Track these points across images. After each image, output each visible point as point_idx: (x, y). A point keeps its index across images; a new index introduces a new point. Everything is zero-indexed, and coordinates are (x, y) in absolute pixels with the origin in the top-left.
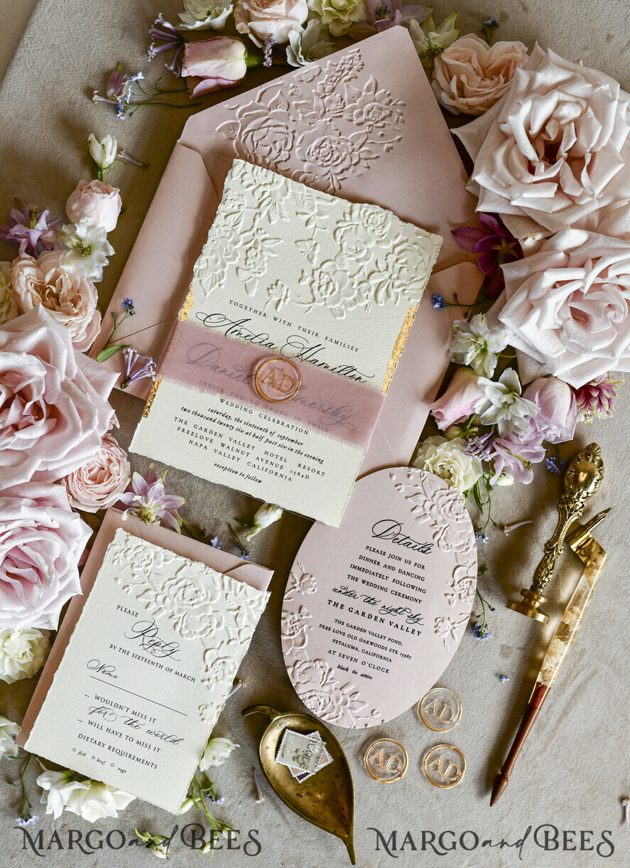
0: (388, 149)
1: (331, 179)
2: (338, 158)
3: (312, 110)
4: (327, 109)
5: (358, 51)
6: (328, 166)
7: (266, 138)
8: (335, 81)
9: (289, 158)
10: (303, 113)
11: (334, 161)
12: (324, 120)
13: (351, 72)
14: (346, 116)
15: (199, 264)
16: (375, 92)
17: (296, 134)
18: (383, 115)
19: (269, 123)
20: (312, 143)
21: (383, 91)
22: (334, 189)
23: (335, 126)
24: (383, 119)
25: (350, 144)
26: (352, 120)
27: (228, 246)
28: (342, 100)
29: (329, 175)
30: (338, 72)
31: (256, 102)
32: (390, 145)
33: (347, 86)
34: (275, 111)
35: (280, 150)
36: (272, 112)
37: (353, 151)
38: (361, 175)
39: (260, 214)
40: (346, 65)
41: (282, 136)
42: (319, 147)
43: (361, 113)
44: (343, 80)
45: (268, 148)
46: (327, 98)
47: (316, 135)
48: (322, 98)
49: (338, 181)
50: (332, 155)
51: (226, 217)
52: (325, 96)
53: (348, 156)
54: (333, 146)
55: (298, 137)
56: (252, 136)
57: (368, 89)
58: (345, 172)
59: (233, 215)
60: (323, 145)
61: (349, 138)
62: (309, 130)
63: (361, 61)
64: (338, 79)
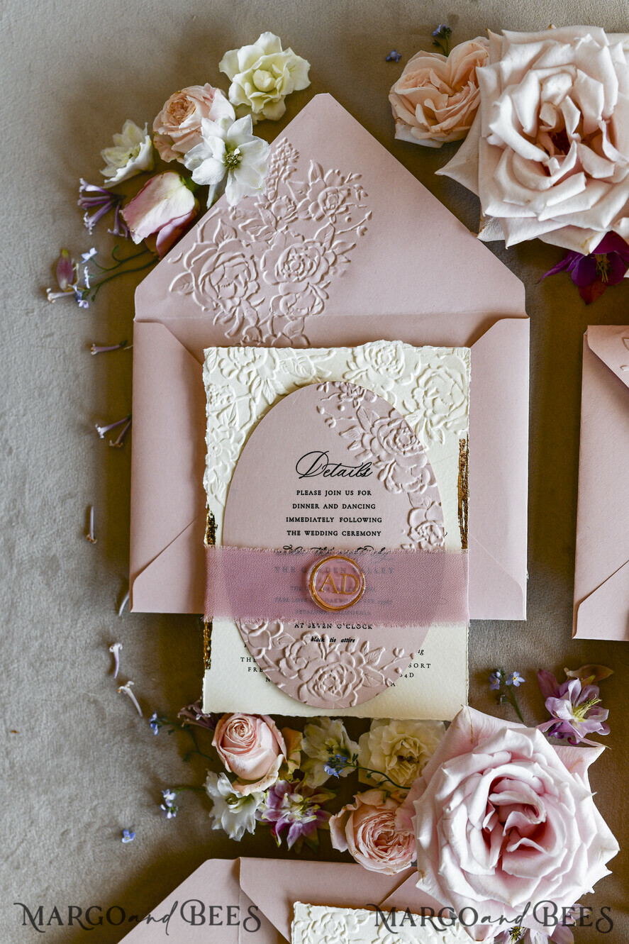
0: (362, 233)
1: (314, 292)
2: (312, 265)
3: (263, 225)
4: (278, 218)
5: (286, 141)
6: (304, 278)
7: (225, 277)
8: (274, 184)
9: (259, 288)
10: (254, 232)
11: (309, 271)
12: (279, 231)
13: (287, 167)
14: (302, 217)
15: (207, 479)
16: (323, 177)
17: (256, 259)
18: (341, 197)
19: (222, 259)
20: (278, 259)
21: (330, 171)
22: (322, 300)
23: (294, 232)
24: (343, 201)
25: (318, 244)
26: (310, 218)
27: (232, 448)
28: (290, 200)
29: (310, 288)
30: (273, 172)
31: (199, 243)
32: (362, 227)
33: (290, 183)
34: (223, 243)
35: (246, 283)
36: (220, 246)
37: (325, 251)
38: (344, 273)
39: (254, 399)
40: (279, 162)
41: (242, 267)
42: (286, 262)
43: (317, 206)
44: (282, 179)
45: (232, 286)
46: (273, 206)
47: (278, 250)
48: (267, 208)
49: (322, 289)
50: (304, 264)
51: (218, 416)
52: (270, 204)
53: (322, 258)
54: (302, 254)
55: (259, 261)
56: (210, 280)
57: (314, 177)
58: (325, 277)
59: (225, 412)
60: (290, 258)
61: (314, 238)
62: (267, 248)
63: (294, 150)
64: (277, 180)
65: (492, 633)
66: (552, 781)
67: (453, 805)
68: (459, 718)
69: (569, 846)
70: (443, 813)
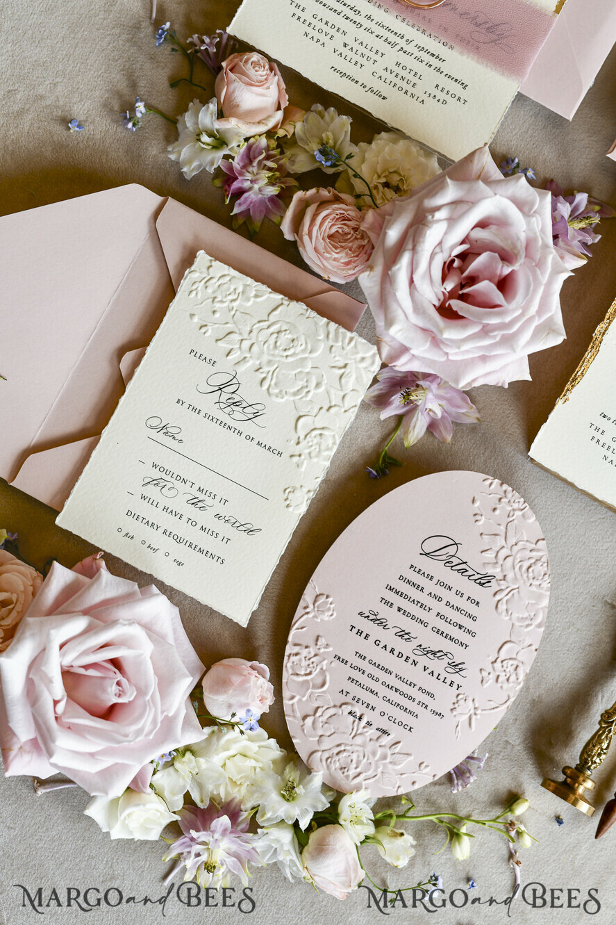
65: (527, 125)
66: (540, 243)
67: (438, 215)
68: (478, 153)
69: (525, 309)
70: (425, 217)
